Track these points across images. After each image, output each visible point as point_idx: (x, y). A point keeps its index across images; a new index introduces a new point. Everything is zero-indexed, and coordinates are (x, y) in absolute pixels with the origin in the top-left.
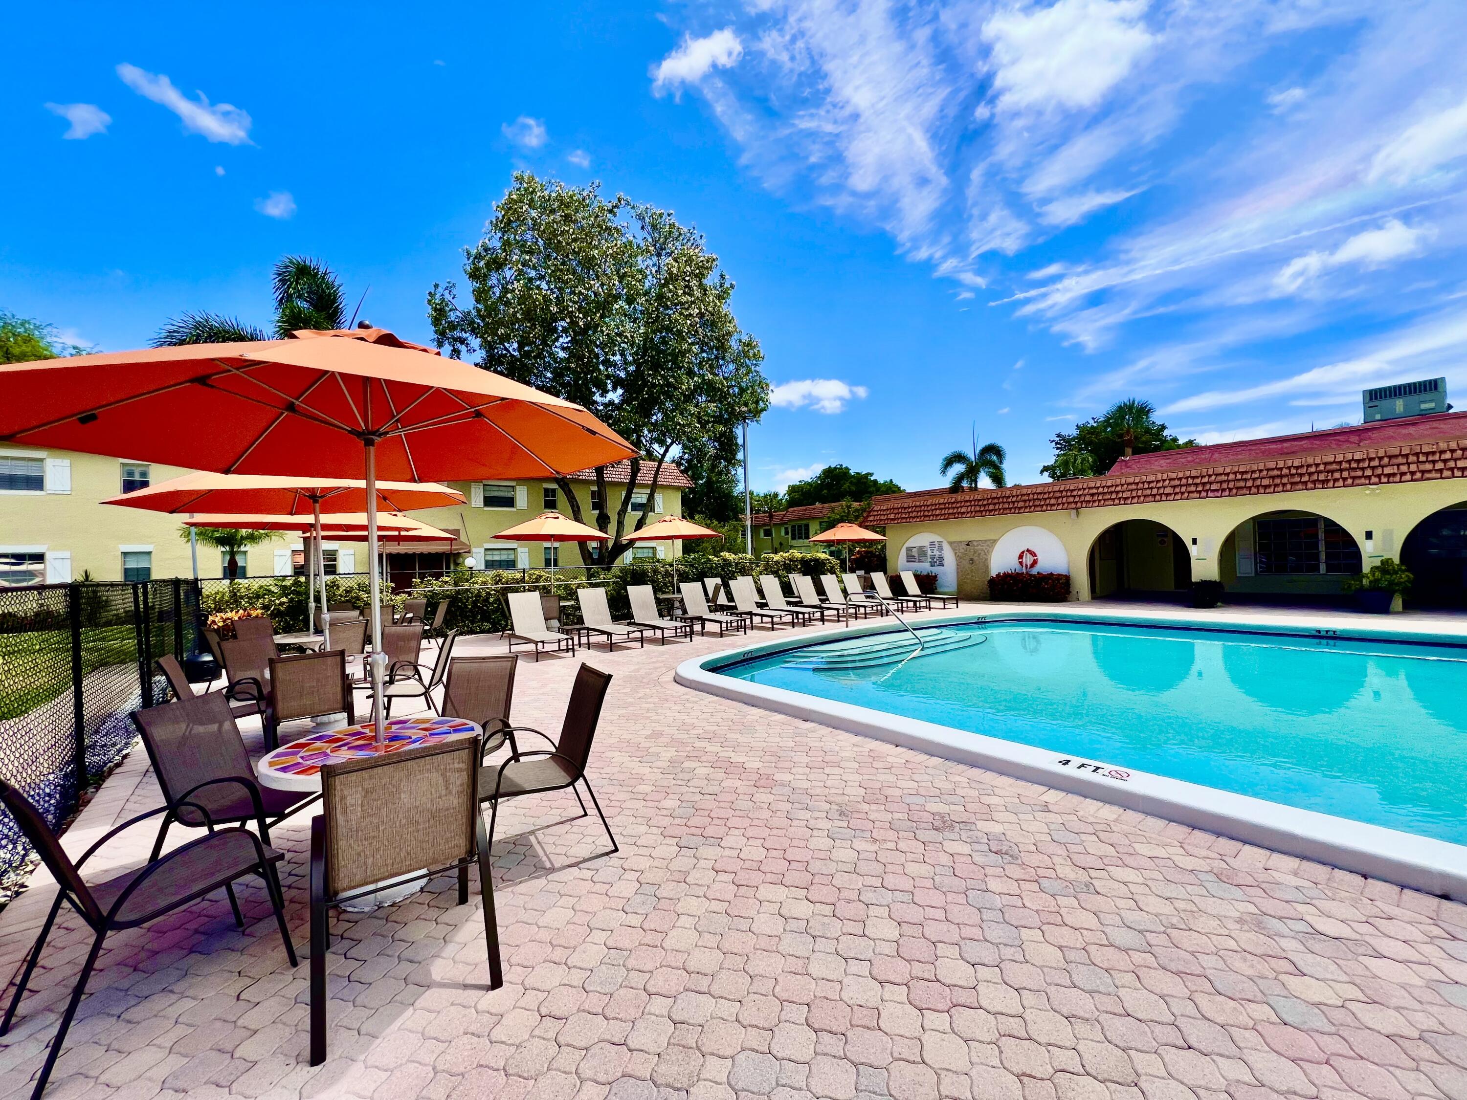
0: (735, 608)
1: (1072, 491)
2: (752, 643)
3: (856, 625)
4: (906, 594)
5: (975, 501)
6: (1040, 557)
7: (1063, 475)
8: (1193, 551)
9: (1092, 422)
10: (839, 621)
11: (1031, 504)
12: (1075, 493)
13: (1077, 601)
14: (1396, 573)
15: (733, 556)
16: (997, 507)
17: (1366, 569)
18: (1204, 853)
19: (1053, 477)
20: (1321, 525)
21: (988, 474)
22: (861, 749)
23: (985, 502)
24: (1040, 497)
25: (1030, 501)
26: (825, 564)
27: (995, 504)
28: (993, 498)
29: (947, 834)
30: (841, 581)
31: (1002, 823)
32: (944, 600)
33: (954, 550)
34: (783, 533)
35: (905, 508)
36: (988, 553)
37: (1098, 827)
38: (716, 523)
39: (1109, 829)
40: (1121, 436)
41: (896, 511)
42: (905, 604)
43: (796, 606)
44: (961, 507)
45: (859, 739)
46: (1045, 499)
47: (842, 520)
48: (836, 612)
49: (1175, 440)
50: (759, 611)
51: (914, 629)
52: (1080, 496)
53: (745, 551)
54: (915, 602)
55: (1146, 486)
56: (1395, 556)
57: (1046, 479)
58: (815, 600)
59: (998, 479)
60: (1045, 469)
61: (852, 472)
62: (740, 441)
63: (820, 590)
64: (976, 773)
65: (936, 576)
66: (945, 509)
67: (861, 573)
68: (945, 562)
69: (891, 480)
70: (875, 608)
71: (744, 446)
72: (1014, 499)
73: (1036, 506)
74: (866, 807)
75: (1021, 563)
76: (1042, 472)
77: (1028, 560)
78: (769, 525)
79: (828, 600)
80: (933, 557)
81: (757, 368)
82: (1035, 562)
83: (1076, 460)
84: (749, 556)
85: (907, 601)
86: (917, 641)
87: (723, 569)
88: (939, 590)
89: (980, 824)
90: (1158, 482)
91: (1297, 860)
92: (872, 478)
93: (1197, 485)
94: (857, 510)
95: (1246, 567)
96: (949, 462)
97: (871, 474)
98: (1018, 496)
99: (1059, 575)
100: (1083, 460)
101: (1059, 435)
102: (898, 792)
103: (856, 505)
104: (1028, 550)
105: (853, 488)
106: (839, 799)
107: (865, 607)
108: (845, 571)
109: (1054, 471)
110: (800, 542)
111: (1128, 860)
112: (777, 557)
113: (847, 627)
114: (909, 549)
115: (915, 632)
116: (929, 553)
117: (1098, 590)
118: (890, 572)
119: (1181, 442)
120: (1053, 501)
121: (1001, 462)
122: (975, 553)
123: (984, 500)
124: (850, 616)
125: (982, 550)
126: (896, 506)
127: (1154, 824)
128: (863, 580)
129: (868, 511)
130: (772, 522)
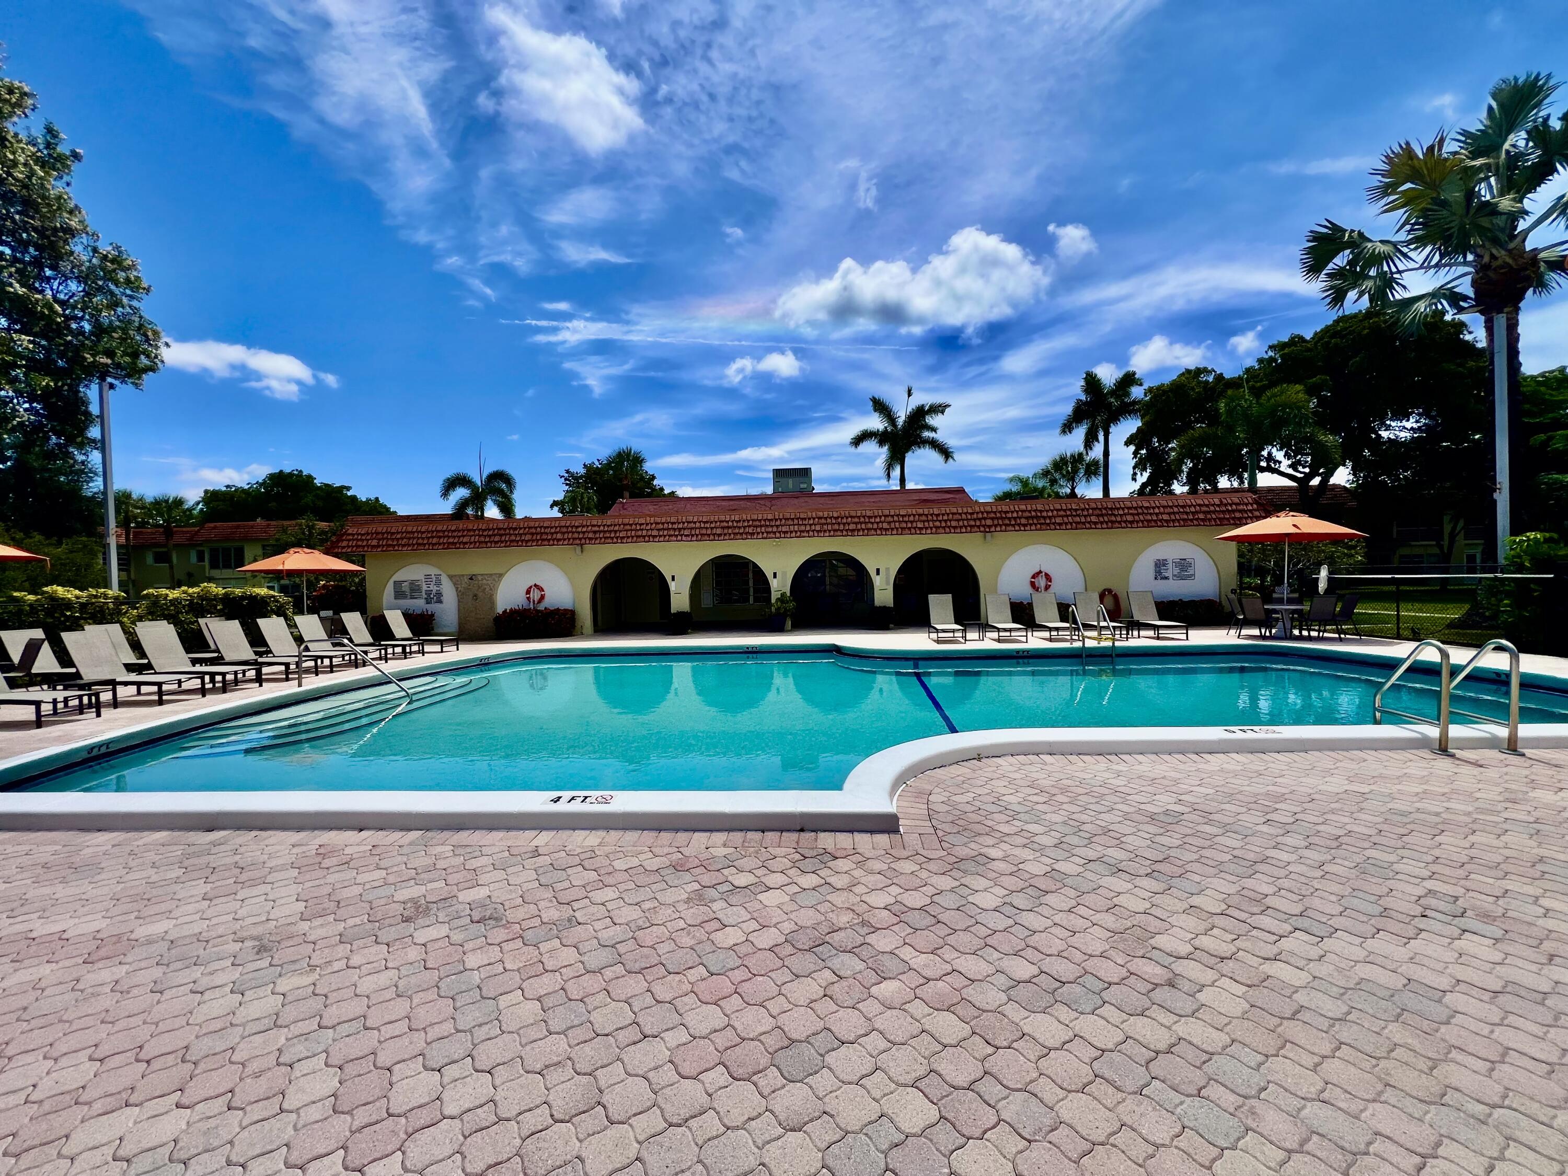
0: (78, 675)
1: (577, 527)
2: (111, 729)
3: (312, 683)
4: (393, 637)
5: (479, 530)
6: (547, 593)
7: (571, 511)
8: (673, 586)
9: (597, 463)
10: (287, 679)
11: (538, 537)
12: (580, 529)
13: (581, 635)
14: (788, 602)
15: (77, 592)
16: (503, 538)
17: (773, 601)
18: (666, 850)
19: (562, 512)
20: (751, 567)
21: (495, 502)
22: (304, 848)
23: (491, 533)
24: (548, 530)
25: (537, 534)
26: (268, 604)
27: (501, 535)
28: (500, 529)
29: (421, 922)
30: (292, 625)
31: (488, 885)
32: (441, 642)
33: (455, 584)
34: (194, 558)
35: (393, 534)
36: (494, 589)
37: (583, 856)
38: (38, 537)
39: (593, 855)
40: (621, 480)
41: (380, 536)
42: (390, 650)
43: (212, 664)
44: (464, 536)
45: (302, 835)
46: (552, 534)
47: (298, 544)
48: (283, 668)
49: (662, 489)
50: (133, 677)
51: (399, 680)
52: (584, 533)
53: (107, 585)
54: (404, 647)
55: (638, 528)
56: (787, 590)
57: (555, 513)
58: (247, 653)
59: (506, 507)
60: (555, 503)
61: (317, 482)
62: (94, 409)
63: (256, 639)
64: (463, 837)
65: (433, 615)
66: (444, 537)
67: (329, 613)
68: (444, 599)
69: (377, 499)
70: (347, 658)
71: (101, 416)
72: (521, 532)
73: (543, 540)
74: (305, 926)
75: (528, 599)
76: (552, 506)
77: (536, 595)
78: (165, 546)
79: (271, 652)
80: (428, 593)
81: (135, 303)
82: (542, 597)
83: (582, 498)
84: (114, 591)
85: (394, 646)
86: (403, 693)
87: (47, 615)
88: (436, 631)
89: (462, 896)
90: (647, 524)
91: (726, 833)
92: (349, 494)
93: (675, 529)
94: (323, 532)
95: (707, 601)
96: (452, 484)
97: (348, 488)
98: (525, 528)
99: (565, 610)
100: (589, 498)
101: (568, 472)
102: (357, 890)
103: (322, 525)
104: (535, 585)
105: (320, 503)
106: (256, 931)
107: (331, 658)
108: (301, 613)
109: (563, 506)
110: (227, 573)
111: (609, 880)
112: (174, 594)
113: (300, 685)
114: (397, 584)
115: (402, 684)
116: (425, 588)
117: (600, 623)
118: (371, 613)
119: (666, 492)
120: (559, 536)
121: (511, 492)
122: (479, 587)
123: (490, 530)
124: (307, 671)
125: (488, 584)
126: (380, 530)
127: (631, 836)
128: (328, 624)
129: (340, 535)
130: (172, 542)
